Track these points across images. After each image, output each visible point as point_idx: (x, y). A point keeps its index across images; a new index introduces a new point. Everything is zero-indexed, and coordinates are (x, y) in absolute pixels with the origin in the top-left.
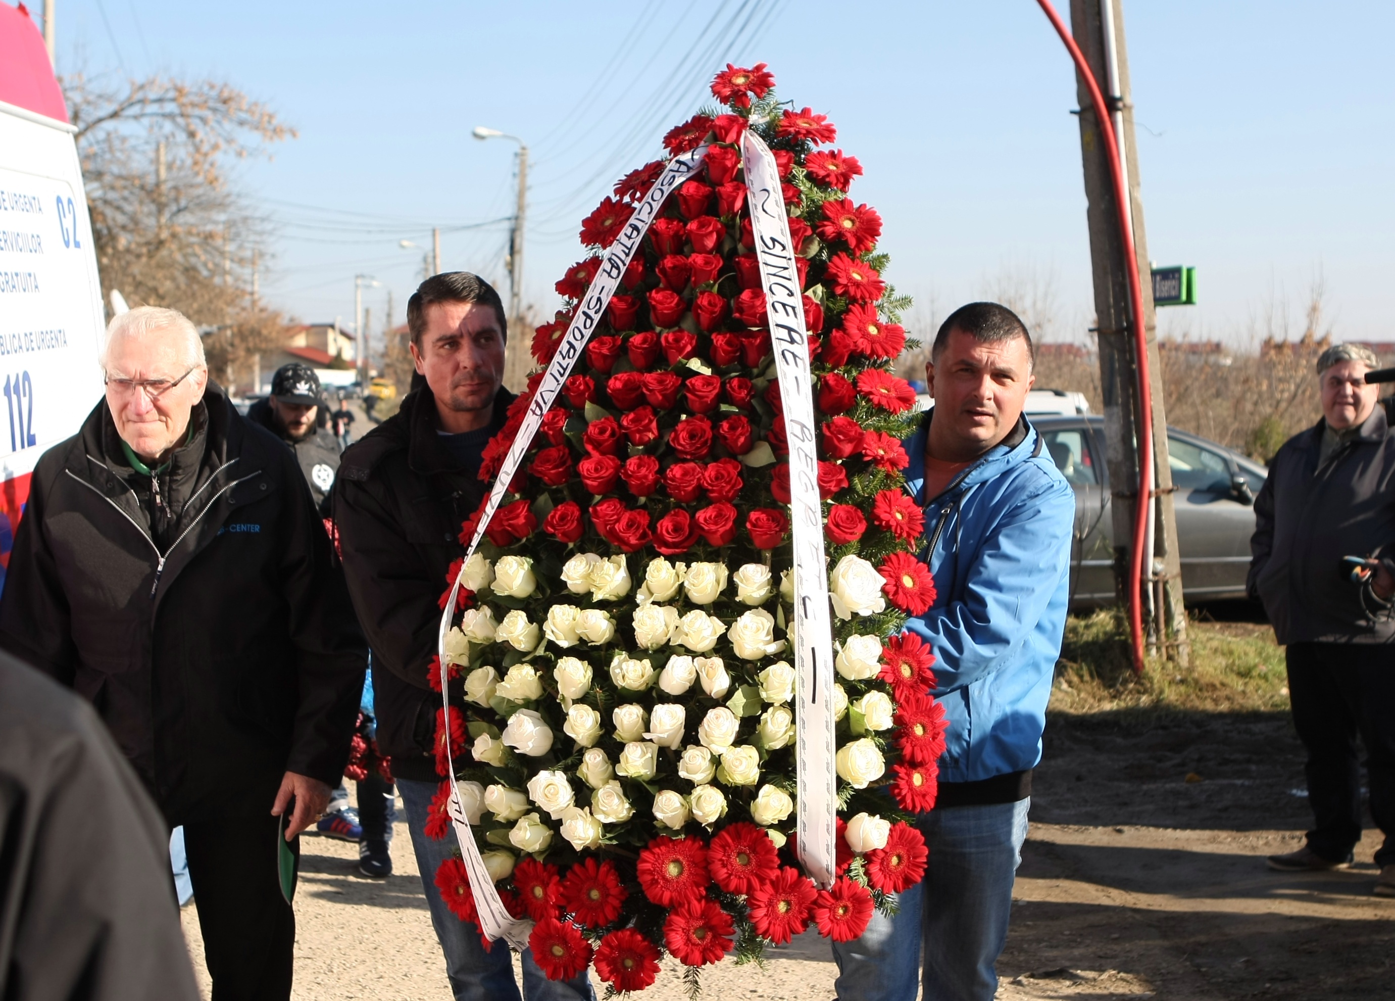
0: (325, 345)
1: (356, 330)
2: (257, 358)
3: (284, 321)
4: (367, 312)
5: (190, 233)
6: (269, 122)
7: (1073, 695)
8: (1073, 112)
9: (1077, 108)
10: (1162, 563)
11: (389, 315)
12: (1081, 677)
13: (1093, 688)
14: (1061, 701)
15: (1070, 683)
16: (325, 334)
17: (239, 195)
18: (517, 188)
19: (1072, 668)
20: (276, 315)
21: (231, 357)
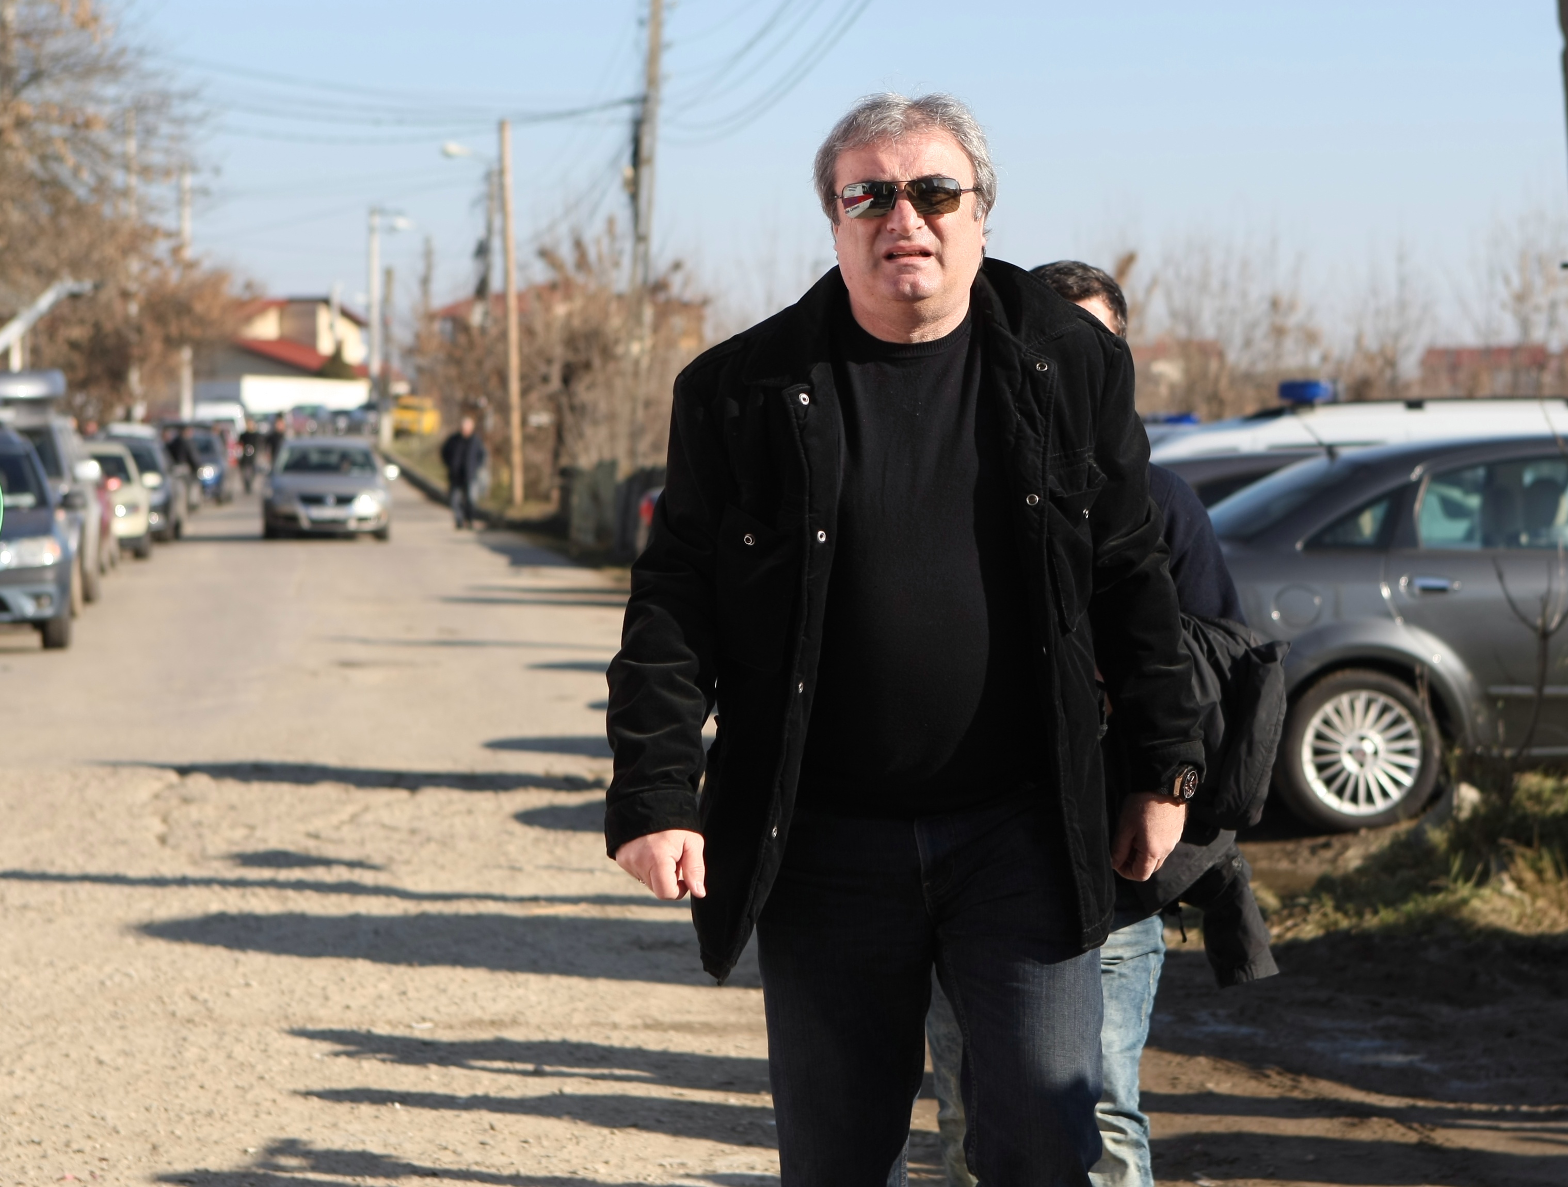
0: (312, 335)
1: (368, 308)
2: (186, 354)
3: (234, 289)
4: (388, 275)
5: (46, 118)
7: (1522, 903)
11: (425, 281)
12: (1539, 873)
13: (1559, 892)
14: (1502, 911)
15: (1520, 883)
16: (313, 316)
17: (141, 52)
18: (645, 46)
19: (1523, 856)
20: (218, 278)
21: (136, 351)
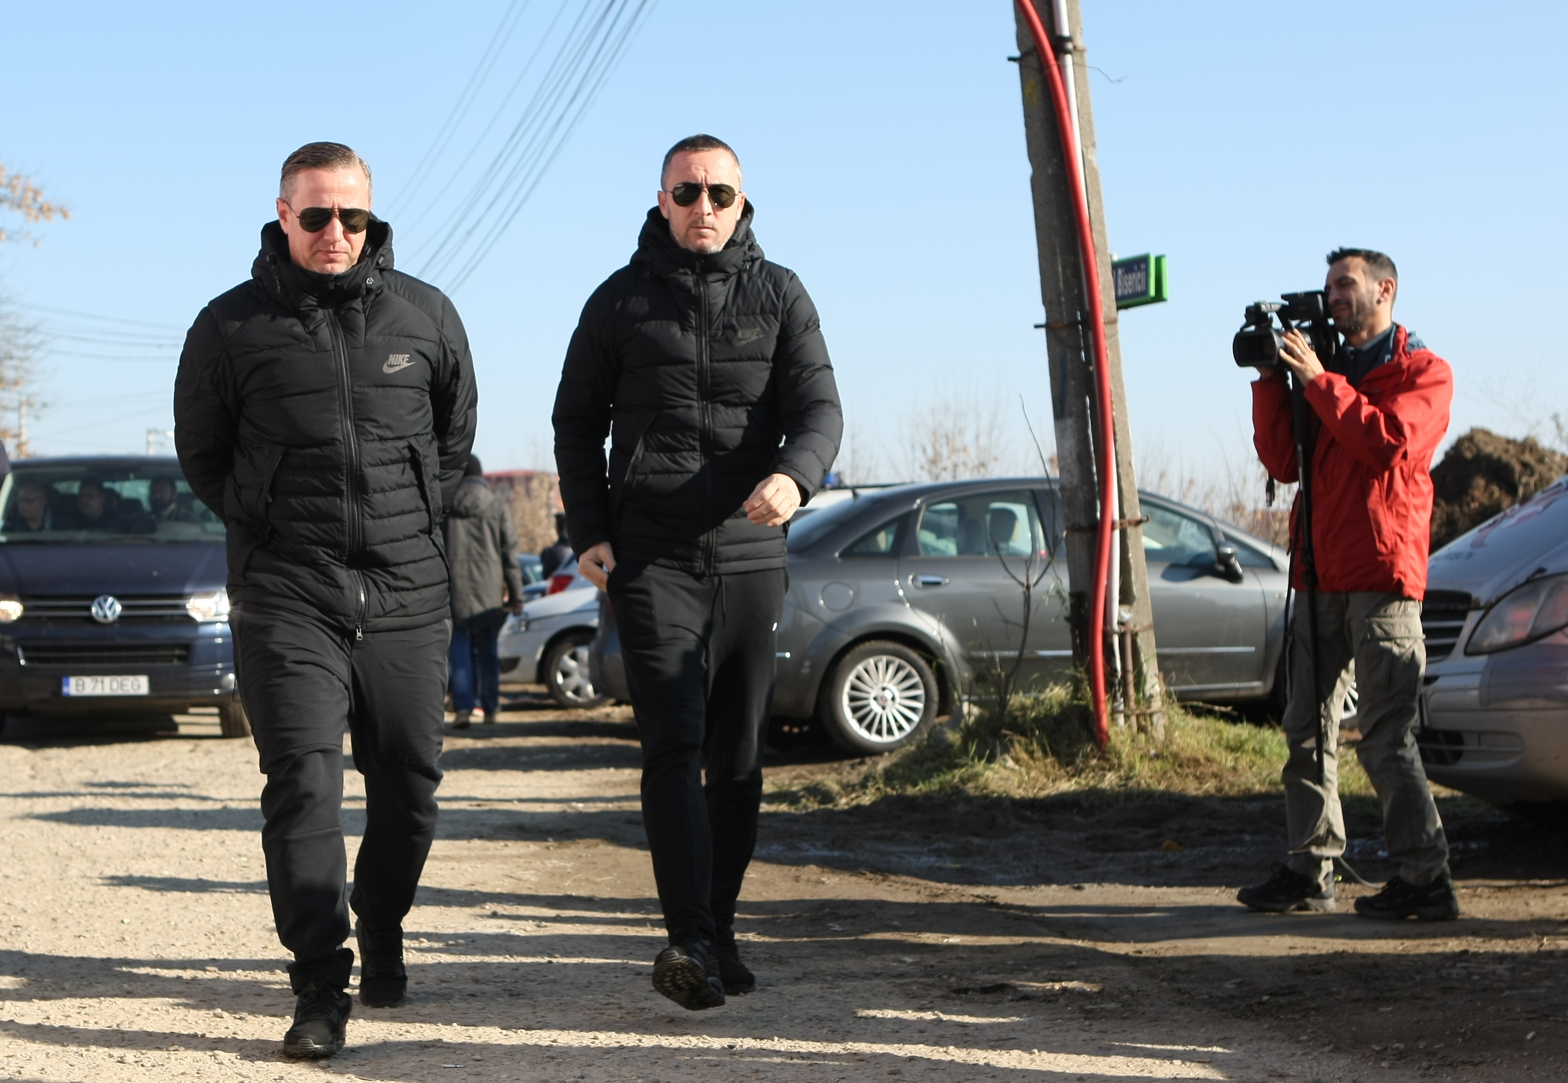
6: (35, 200)
7: (1021, 774)
8: (1011, 59)
9: (1017, 53)
10: (1129, 611)
12: (1031, 754)
13: (1046, 766)
14: (1006, 781)
15: (1017, 761)
19: (1019, 742)
